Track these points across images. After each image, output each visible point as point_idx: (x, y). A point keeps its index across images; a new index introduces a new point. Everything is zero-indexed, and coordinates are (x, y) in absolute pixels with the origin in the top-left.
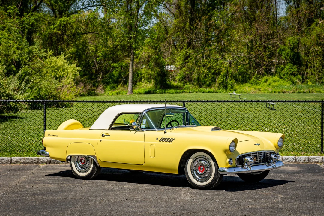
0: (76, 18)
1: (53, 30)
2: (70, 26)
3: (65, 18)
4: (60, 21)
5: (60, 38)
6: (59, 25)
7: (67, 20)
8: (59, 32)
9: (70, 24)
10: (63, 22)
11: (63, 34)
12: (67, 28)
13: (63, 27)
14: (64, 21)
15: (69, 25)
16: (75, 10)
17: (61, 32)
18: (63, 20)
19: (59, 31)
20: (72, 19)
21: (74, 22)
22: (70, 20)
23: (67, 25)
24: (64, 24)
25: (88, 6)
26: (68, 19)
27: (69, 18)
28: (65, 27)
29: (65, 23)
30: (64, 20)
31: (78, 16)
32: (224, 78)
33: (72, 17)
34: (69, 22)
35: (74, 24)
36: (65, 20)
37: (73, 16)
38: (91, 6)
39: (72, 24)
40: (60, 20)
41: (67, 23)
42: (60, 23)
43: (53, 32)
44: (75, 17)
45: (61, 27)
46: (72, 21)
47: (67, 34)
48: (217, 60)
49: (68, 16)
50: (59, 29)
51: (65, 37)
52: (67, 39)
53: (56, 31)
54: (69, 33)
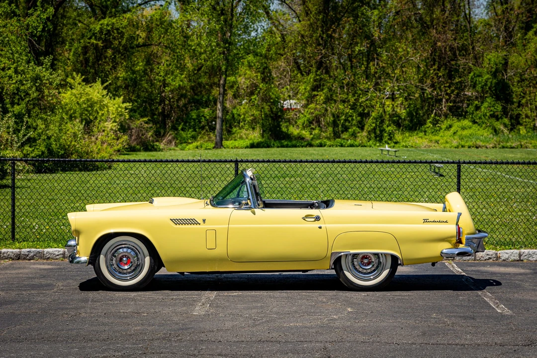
0: (128, 19)
1: (88, 41)
2: (118, 33)
3: (110, 19)
4: (101, 25)
5: (100, 54)
6: (99, 31)
7: (113, 24)
8: (100, 44)
9: (117, 29)
10: (105, 27)
11: (106, 47)
12: (113, 35)
13: (106, 34)
14: (108, 25)
15: (115, 31)
16: (128, 6)
18: (106, 22)
19: (99, 41)
21: (126, 27)
22: (117, 23)
23: (113, 32)
24: (109, 31)
26: (114, 21)
27: (117, 20)
28: (111, 35)
29: (109, 28)
30: (108, 22)
31: (131, 17)
32: (377, 121)
33: (121, 18)
34: (116, 26)
35: (124, 30)
36: (110, 23)
37: (123, 17)
39: (121, 29)
40: (100, 22)
41: (112, 28)
42: (100, 28)
43: (89, 43)
44: (127, 17)
45: (103, 34)
46: (121, 24)
47: (113, 46)
48: (366, 92)
49: (115, 16)
50: (100, 39)
51: (110, 52)
52: (113, 55)
53: (95, 41)
54: (116, 44)
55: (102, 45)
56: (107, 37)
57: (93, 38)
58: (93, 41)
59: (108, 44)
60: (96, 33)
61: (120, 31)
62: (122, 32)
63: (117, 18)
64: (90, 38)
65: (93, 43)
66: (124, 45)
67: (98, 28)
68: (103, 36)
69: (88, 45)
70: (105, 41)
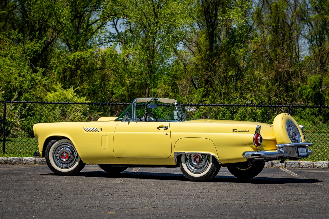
0: (90, 52)
1: (66, 65)
2: (84, 61)
3: (80, 52)
4: (74, 55)
5: (73, 73)
6: (72, 59)
7: (81, 55)
8: (73, 67)
9: (84, 58)
10: (76, 57)
11: (77, 69)
12: (81, 62)
13: (77, 61)
14: (78, 56)
15: (83, 60)
16: (91, 45)
17: (75, 67)
18: (77, 54)
19: (73, 65)
20: (86, 54)
21: (89, 57)
22: (84, 55)
23: (81, 60)
24: (79, 59)
25: (104, 41)
26: (82, 53)
27: (84, 53)
28: (80, 62)
29: (79, 58)
30: (78, 54)
31: (92, 51)
33: (86, 52)
34: (83, 56)
35: (88, 59)
36: (79, 54)
37: (88, 51)
38: (108, 42)
39: (86, 58)
40: (74, 54)
41: (81, 58)
42: (74, 58)
43: (66, 66)
44: (90, 51)
45: (75, 61)
46: (86, 55)
47: (81, 69)
48: (235, 99)
49: (83, 51)
50: (73, 64)
51: (79, 72)
52: (81, 74)
53: (70, 66)
54: (83, 67)
55: (74, 68)
56: (78, 63)
57: (69, 63)
58: (69, 65)
59: (78, 67)
60: (71, 61)
61: (85, 60)
62: (87, 60)
63: (84, 52)
64: (67, 64)
65: (69, 66)
66: (88, 68)
67: (72, 58)
68: (75, 62)
69: (66, 67)
70: (76, 65)
